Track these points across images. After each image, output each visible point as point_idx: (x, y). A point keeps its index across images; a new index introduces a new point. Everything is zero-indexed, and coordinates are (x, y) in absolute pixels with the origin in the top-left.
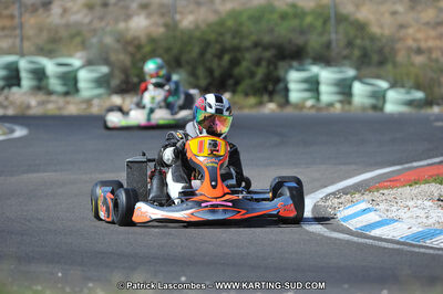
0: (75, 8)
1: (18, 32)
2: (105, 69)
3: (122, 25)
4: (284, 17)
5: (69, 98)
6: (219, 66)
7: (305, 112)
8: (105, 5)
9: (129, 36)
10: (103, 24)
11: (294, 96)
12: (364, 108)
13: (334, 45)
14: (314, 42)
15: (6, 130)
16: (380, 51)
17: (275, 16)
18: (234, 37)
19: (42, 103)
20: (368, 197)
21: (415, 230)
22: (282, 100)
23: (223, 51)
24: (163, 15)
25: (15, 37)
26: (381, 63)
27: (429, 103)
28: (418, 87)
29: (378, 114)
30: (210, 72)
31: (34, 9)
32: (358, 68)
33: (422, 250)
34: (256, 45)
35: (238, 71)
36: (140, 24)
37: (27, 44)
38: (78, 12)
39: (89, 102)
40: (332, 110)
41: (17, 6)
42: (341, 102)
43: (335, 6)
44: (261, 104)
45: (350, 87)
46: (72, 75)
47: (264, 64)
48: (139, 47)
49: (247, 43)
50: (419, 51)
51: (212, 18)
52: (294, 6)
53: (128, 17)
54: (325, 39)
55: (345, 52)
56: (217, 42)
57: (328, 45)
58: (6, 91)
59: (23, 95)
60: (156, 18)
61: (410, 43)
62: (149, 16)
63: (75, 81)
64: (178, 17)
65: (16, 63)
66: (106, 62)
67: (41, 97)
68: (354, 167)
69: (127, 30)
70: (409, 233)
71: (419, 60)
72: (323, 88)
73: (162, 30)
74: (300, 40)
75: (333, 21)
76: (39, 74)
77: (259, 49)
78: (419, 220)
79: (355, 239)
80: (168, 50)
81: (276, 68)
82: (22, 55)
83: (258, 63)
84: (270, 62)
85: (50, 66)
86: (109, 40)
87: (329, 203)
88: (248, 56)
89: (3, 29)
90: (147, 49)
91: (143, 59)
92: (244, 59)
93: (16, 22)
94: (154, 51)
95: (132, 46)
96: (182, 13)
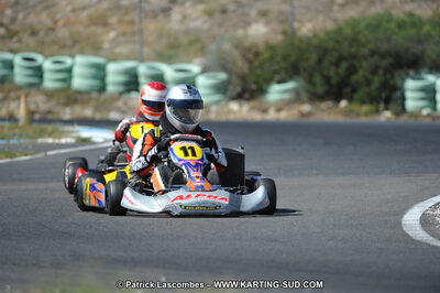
0: (195, 15)
1: (137, 38)
2: (223, 76)
3: (240, 32)
4: (401, 25)
6: (337, 74)
7: (420, 120)
8: (224, 11)
9: (247, 43)
10: (222, 31)
11: (411, 104)
14: (431, 50)
17: (393, 25)
18: (351, 45)
22: (399, 109)
23: (341, 59)
24: (282, 22)
25: (135, 42)
30: (327, 79)
31: (154, 15)
34: (373, 53)
35: (354, 79)
36: (258, 31)
37: (146, 50)
38: (197, 18)
39: (207, 108)
41: (137, 12)
44: (377, 111)
46: (191, 81)
47: (381, 72)
48: (257, 54)
49: (364, 51)
51: (330, 26)
52: (411, 15)
53: (247, 24)
56: (334, 49)
58: (125, 96)
62: (267, 23)
64: (296, 25)
65: (135, 69)
66: (224, 68)
69: (246, 37)
72: (439, 97)
73: (280, 37)
74: (416, 49)
77: (376, 58)
80: (285, 57)
81: (393, 76)
82: (142, 60)
83: (374, 71)
84: (386, 71)
85: (169, 72)
86: (227, 46)
87: (438, 212)
88: (365, 64)
89: (124, 34)
90: (265, 56)
91: (260, 66)
92: (361, 67)
93: (136, 28)
94: (271, 58)
95: (251, 53)
96: (300, 21)
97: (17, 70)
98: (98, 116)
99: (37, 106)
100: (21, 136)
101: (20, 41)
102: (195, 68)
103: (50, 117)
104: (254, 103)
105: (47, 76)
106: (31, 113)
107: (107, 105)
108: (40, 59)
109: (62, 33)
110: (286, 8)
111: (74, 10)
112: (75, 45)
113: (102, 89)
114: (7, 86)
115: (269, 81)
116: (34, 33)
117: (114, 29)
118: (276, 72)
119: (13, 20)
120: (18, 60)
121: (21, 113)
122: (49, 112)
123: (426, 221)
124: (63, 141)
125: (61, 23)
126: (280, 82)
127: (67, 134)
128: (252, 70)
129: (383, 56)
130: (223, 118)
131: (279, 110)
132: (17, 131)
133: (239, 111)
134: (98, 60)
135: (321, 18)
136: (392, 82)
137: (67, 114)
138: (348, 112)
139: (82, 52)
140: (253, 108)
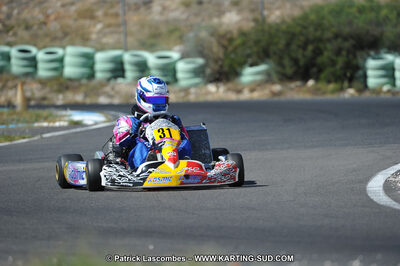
0: (173, 6)
1: (122, 29)
2: (200, 61)
3: (215, 21)
4: (361, 10)
6: (304, 56)
7: (382, 96)
8: (200, 3)
9: (222, 30)
10: (198, 20)
11: (372, 82)
14: (389, 32)
15: (111, 118)
17: (354, 10)
18: (316, 30)
22: (361, 86)
23: (307, 42)
24: (253, 11)
25: (120, 33)
30: (295, 61)
31: (137, 8)
34: (336, 36)
35: (320, 60)
36: (232, 19)
37: (130, 40)
38: (176, 9)
39: (186, 90)
44: (342, 89)
46: (171, 67)
47: (344, 53)
48: (231, 40)
49: (328, 35)
51: (297, 13)
53: (221, 13)
56: (301, 34)
58: (112, 82)
59: (128, 85)
60: (247, 15)
62: (240, 12)
63: (174, 72)
64: (266, 13)
65: (120, 57)
66: (201, 54)
69: (221, 25)
72: (398, 74)
73: (252, 24)
74: (376, 32)
76: (142, 68)
77: (340, 40)
80: (257, 42)
81: (355, 56)
82: (126, 49)
83: (338, 52)
84: (349, 52)
85: (151, 59)
86: (204, 34)
88: (329, 46)
89: (109, 26)
90: (238, 41)
91: (235, 50)
92: (326, 49)
93: (120, 19)
94: (244, 44)
95: (225, 39)
96: (269, 9)
97: (14, 61)
98: (88, 101)
99: (33, 94)
100: (18, 121)
101: (15, 34)
102: (175, 55)
103: (46, 103)
104: (230, 85)
105: (41, 66)
106: (27, 100)
107: (97, 90)
108: (34, 50)
109: (53, 26)
111: (63, 6)
112: (65, 36)
113: (91, 76)
114: (5, 76)
115: (242, 64)
116: (28, 28)
117: (100, 22)
118: (249, 56)
119: (9, 16)
120: (14, 52)
121: (18, 100)
122: (44, 99)
123: (388, 188)
124: (57, 124)
125: (52, 17)
126: (252, 65)
127: (60, 118)
128: (226, 55)
129: (345, 39)
130: (202, 99)
131: (252, 90)
132: (15, 117)
133: (216, 92)
134: (87, 50)
135: (288, 5)
136: (354, 62)
137: (60, 100)
138: (315, 91)
139: (73, 44)
140: (229, 89)
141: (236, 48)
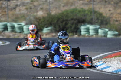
0: (23, 9)
1: (7, 16)
3: (35, 14)
4: (80, 11)
5: (21, 34)
6: (62, 25)
7: (86, 37)
8: (31, 8)
9: (37, 17)
10: (30, 13)
11: (83, 33)
12: (102, 36)
13: (93, 19)
14: (88, 18)
15: (4, 42)
16: (106, 21)
17: (77, 11)
18: (66, 17)
19: (13, 35)
20: (103, 60)
21: (116, 69)
22: (79, 34)
23: (63, 21)
24: (47, 11)
25: (6, 17)
26: (106, 24)
27: (119, 35)
28: (116, 31)
29: (105, 38)
30: (60, 26)
31: (11, 9)
32: (100, 25)
33: (118, 75)
34: (72, 19)
35: (67, 26)
36: (40, 14)
37: (9, 19)
39: (26, 35)
40: (93, 37)
41: (7, 9)
42: (95, 35)
43: (94, 8)
44: (73, 35)
45: (98, 31)
46: (22, 27)
47: (74, 24)
48: (40, 20)
49: (70, 19)
50: (117, 21)
51: (60, 12)
52: (82, 8)
53: (37, 12)
54: (91, 17)
55: (96, 21)
56: (61, 18)
57: (92, 19)
58: (4, 32)
59: (8, 33)
60: (45, 12)
61: (114, 18)
62: (43, 11)
63: (23, 29)
64: (51, 12)
65: (7, 24)
66: (31, 24)
67: (13, 33)
68: (99, 52)
69: (37, 15)
70: (114, 70)
71: (116, 23)
72: (90, 31)
73: (46, 15)
74: (84, 18)
75: (93, 13)
76: (13, 27)
77: (73, 20)
78: (117, 67)
79: (99, 72)
80: (48, 20)
81: (78, 25)
82: (8, 22)
83: (73, 24)
84: (76, 24)
85: (16, 25)
86: (32, 18)
88: (70, 22)
89: (3, 15)
90: (42, 20)
93: (6, 13)
94: (44, 21)
95: (38, 20)
102: (23, 24)
110: (48, 7)
115: (44, 27)
118: (46, 25)
126: (47, 27)
128: (39, 24)
129: (75, 20)
131: (46, 35)
135: (58, 10)
136: (77, 27)
141: (42, 22)
